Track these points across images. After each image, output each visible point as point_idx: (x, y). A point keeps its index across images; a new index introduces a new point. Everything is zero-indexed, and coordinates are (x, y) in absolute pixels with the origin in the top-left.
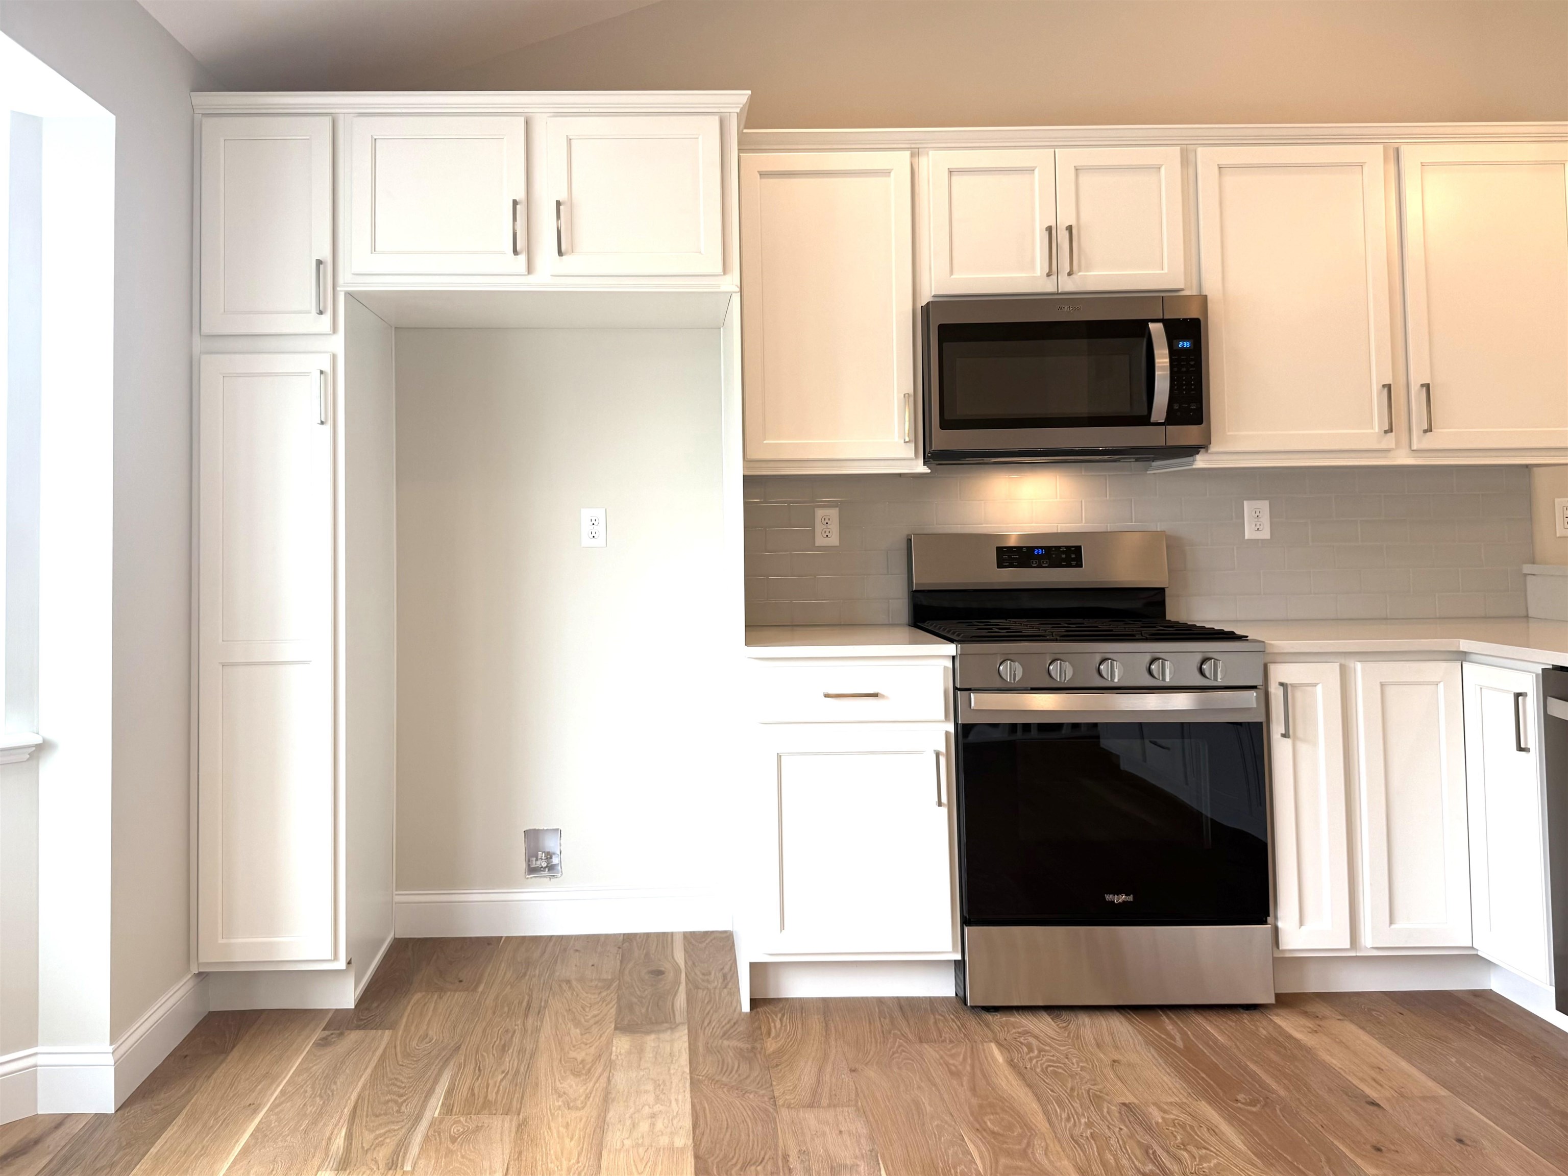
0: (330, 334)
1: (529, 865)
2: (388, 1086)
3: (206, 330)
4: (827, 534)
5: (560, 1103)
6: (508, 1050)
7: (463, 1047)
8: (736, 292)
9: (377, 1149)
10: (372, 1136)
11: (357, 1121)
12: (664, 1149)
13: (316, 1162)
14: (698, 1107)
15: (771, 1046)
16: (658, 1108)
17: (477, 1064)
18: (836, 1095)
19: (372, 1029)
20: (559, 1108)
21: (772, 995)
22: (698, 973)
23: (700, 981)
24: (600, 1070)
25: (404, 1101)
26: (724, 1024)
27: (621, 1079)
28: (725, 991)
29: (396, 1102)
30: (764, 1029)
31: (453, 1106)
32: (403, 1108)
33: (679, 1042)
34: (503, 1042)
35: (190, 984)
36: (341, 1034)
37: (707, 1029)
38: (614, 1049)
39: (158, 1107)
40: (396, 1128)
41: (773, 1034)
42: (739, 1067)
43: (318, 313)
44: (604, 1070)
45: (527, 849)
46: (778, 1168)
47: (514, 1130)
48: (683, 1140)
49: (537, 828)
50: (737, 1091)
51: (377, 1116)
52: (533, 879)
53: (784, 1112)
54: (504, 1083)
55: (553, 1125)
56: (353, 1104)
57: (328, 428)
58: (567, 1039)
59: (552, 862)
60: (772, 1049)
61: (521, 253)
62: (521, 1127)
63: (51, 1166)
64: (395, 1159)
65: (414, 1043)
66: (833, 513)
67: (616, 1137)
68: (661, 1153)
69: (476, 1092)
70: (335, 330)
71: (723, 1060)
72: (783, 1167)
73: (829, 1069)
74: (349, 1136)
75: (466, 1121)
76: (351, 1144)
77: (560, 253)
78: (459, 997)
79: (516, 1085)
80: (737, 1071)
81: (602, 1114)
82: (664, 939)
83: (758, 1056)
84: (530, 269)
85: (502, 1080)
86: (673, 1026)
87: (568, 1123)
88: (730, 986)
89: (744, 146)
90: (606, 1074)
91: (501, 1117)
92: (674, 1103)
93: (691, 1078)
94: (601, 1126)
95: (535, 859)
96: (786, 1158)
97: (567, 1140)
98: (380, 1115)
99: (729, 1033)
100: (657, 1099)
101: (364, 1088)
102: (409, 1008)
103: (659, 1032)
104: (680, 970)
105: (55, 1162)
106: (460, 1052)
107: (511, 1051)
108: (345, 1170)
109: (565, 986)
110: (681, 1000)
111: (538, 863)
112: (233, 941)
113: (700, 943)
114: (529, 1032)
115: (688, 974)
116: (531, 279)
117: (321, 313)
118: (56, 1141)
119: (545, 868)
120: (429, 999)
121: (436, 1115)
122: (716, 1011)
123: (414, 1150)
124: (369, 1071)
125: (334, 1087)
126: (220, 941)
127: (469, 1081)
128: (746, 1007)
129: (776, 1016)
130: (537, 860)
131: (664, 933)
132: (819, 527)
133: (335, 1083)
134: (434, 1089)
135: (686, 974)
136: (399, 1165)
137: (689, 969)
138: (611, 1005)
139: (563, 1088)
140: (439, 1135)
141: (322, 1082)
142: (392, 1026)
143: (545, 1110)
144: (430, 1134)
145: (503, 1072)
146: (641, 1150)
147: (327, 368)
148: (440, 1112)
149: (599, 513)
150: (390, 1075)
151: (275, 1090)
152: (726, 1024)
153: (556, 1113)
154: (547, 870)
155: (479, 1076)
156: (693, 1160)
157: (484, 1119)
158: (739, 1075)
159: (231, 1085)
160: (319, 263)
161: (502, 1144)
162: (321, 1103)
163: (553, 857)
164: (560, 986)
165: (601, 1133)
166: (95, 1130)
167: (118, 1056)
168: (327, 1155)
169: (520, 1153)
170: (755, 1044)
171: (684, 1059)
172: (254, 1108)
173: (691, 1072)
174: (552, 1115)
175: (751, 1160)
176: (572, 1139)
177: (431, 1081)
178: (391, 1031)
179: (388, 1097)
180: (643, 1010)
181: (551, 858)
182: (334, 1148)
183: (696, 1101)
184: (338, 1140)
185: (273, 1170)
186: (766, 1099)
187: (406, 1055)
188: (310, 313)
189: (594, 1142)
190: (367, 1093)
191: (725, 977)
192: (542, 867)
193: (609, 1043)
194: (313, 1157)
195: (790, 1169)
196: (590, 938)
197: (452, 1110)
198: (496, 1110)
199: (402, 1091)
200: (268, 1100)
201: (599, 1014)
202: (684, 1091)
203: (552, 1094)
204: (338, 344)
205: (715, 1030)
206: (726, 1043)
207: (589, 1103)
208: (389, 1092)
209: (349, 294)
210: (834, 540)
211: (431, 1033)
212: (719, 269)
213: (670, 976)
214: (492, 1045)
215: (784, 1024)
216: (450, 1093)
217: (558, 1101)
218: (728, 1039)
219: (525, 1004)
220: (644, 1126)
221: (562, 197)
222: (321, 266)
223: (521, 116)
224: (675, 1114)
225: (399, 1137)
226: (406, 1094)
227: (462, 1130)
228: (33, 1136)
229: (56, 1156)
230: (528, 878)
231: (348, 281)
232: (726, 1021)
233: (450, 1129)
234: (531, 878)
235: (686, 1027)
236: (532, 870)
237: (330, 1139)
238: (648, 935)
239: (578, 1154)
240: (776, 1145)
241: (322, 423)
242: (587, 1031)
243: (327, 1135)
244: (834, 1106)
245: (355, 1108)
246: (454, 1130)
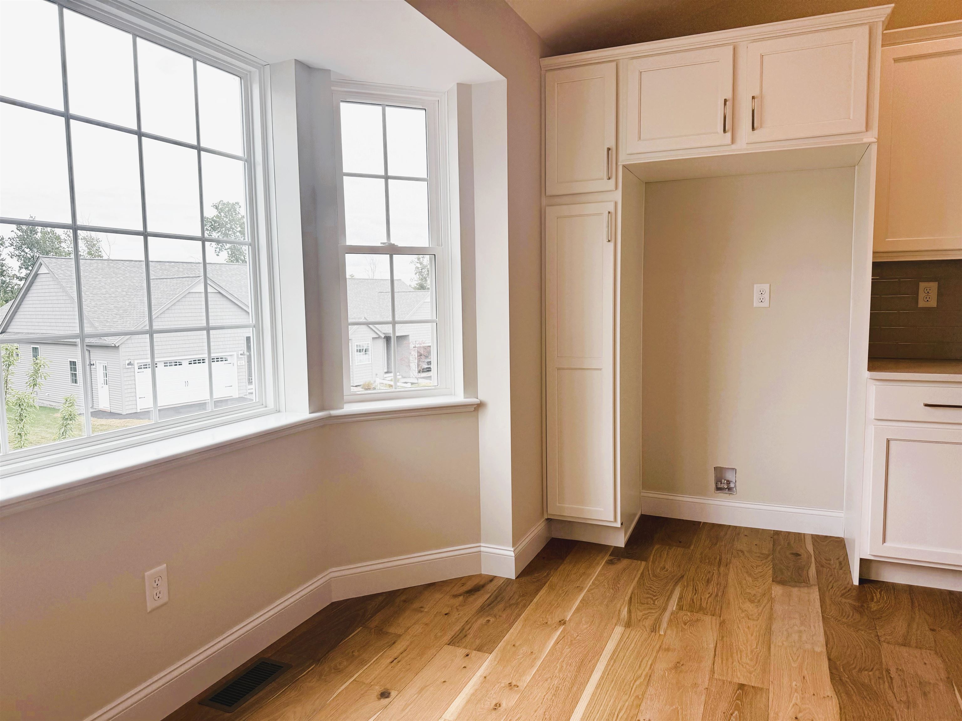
0: (614, 191)
1: (716, 486)
2: (646, 589)
3: (547, 194)
4: (928, 299)
5: (743, 615)
6: (711, 582)
7: (685, 577)
8: (874, 142)
9: (645, 620)
10: (641, 614)
11: (632, 604)
12: (808, 651)
13: (614, 621)
14: (828, 633)
15: (874, 606)
16: (802, 628)
17: (693, 587)
18: (920, 642)
19: (634, 559)
20: (743, 618)
21: (873, 578)
22: (823, 559)
23: (824, 563)
24: (766, 601)
25: (657, 599)
26: (841, 589)
27: (778, 608)
28: (841, 571)
29: (652, 599)
30: (869, 597)
31: (683, 605)
32: (656, 602)
33: (815, 594)
34: (707, 577)
35: (543, 524)
36: (619, 560)
37: (831, 590)
38: (773, 592)
39: (534, 580)
40: (654, 612)
41: (875, 600)
42: (853, 615)
43: (608, 179)
44: (768, 602)
45: (716, 477)
46: (883, 675)
47: (718, 625)
48: (820, 648)
49: (722, 466)
50: (853, 628)
51: (643, 604)
52: (720, 494)
53: (885, 645)
54: (710, 599)
55: (740, 626)
56: (629, 596)
57: (612, 244)
58: (744, 582)
59: (730, 486)
60: (875, 609)
61: (728, 131)
62: (722, 624)
63: (491, 598)
64: (654, 627)
65: (658, 571)
66: (934, 286)
67: (778, 640)
68: (807, 652)
69: (695, 601)
70: (616, 188)
71: (843, 610)
72: (886, 676)
73: (915, 626)
74: (629, 612)
75: (691, 615)
76: (631, 615)
77: (753, 128)
78: (680, 550)
79: (717, 602)
80: (852, 617)
81: (769, 625)
82: (799, 537)
83: (866, 610)
84: (733, 141)
85: (709, 597)
86: (809, 586)
87: (749, 626)
88: (844, 569)
89: (887, 41)
90: (769, 605)
91: (710, 617)
92: (812, 627)
93: (823, 616)
94: (769, 631)
95: (720, 483)
96: (888, 671)
97: (749, 636)
98: (645, 604)
99: (846, 595)
100: (802, 624)
101: (634, 588)
102: (654, 552)
103: (800, 587)
104: (811, 555)
105: (492, 597)
106: (684, 579)
107: (712, 582)
108: (629, 627)
109: (741, 554)
110: (813, 571)
111: (722, 485)
112: (564, 505)
113: (823, 542)
114: (722, 575)
115: (816, 558)
116: (734, 147)
117: (609, 179)
118: (491, 587)
119: (727, 488)
120: (664, 549)
121: (674, 609)
122: (836, 582)
123: (664, 625)
124: (636, 579)
125: (619, 586)
126: (558, 505)
127: (690, 595)
128: (856, 582)
129: (877, 591)
130: (721, 484)
131: (799, 533)
132: (922, 295)
133: (619, 584)
134: (672, 596)
135: (815, 558)
136: (657, 631)
137: (817, 556)
138: (769, 568)
139: (744, 607)
140: (677, 619)
141: (612, 582)
142: (645, 559)
143: (735, 618)
144: (672, 618)
145: (709, 593)
146: (795, 649)
147: (612, 210)
148: (676, 608)
149: (766, 287)
150: (647, 584)
151: (589, 582)
152: (843, 590)
153: (742, 620)
154: (727, 489)
155: (696, 593)
156: (827, 661)
157: (700, 615)
158: (854, 620)
159: (568, 575)
160: (609, 149)
161: (712, 631)
162: (613, 592)
163: (731, 483)
164: (738, 553)
165: (769, 635)
166: (508, 586)
167: (516, 553)
168: (619, 618)
169: (723, 637)
170: (864, 604)
171: (818, 604)
172: (580, 589)
173: (822, 613)
174: (739, 621)
175: (864, 668)
176: (752, 635)
177: (669, 592)
178: (645, 562)
179: (648, 596)
180: (789, 574)
181: (730, 484)
182: (622, 616)
183: (826, 629)
184: (624, 613)
185: (593, 621)
186: (873, 635)
187: (655, 576)
188: (603, 179)
189: (765, 639)
190: (636, 591)
191: (840, 563)
192: (724, 488)
193: (770, 589)
194: (612, 618)
195: (891, 677)
196: (752, 529)
197: (682, 608)
198: (707, 612)
199: (655, 594)
200: (586, 586)
201: (762, 572)
202: (819, 622)
203: (738, 610)
204: (618, 196)
205: (836, 592)
206: (844, 600)
207: (760, 618)
208: (648, 593)
209: (624, 166)
210: (933, 303)
211: (667, 567)
212: (864, 129)
213: (804, 556)
214: (701, 578)
215: (882, 596)
216: (680, 598)
217: (742, 614)
218: (845, 598)
219: (718, 559)
220: (795, 637)
221: (756, 93)
222: (610, 152)
223: (730, 45)
224: (814, 634)
225: (655, 616)
226: (657, 596)
227: (689, 619)
228: (481, 583)
229: (492, 594)
230: (716, 493)
231: (624, 159)
232: (843, 587)
233: (683, 618)
234: (718, 493)
235: (817, 587)
236: (718, 489)
237: (619, 611)
238: (789, 533)
239: (756, 644)
240: (881, 662)
241: (609, 241)
242: (756, 580)
243: (618, 608)
244: (920, 648)
245: (631, 598)
246: (685, 618)
